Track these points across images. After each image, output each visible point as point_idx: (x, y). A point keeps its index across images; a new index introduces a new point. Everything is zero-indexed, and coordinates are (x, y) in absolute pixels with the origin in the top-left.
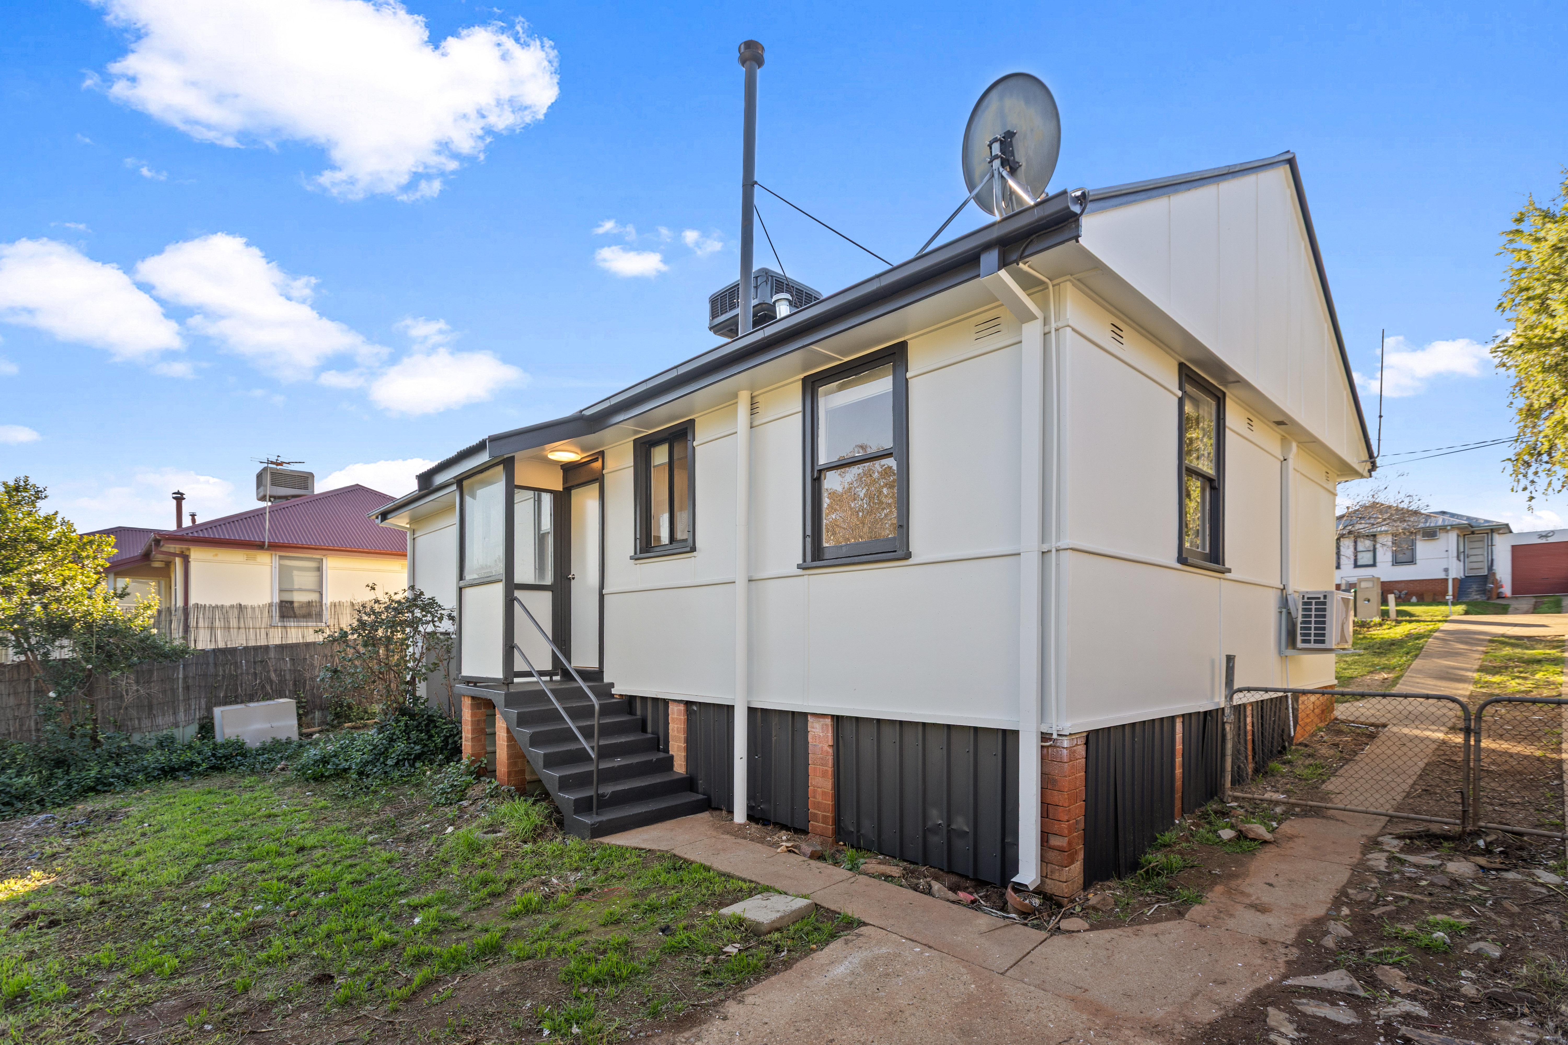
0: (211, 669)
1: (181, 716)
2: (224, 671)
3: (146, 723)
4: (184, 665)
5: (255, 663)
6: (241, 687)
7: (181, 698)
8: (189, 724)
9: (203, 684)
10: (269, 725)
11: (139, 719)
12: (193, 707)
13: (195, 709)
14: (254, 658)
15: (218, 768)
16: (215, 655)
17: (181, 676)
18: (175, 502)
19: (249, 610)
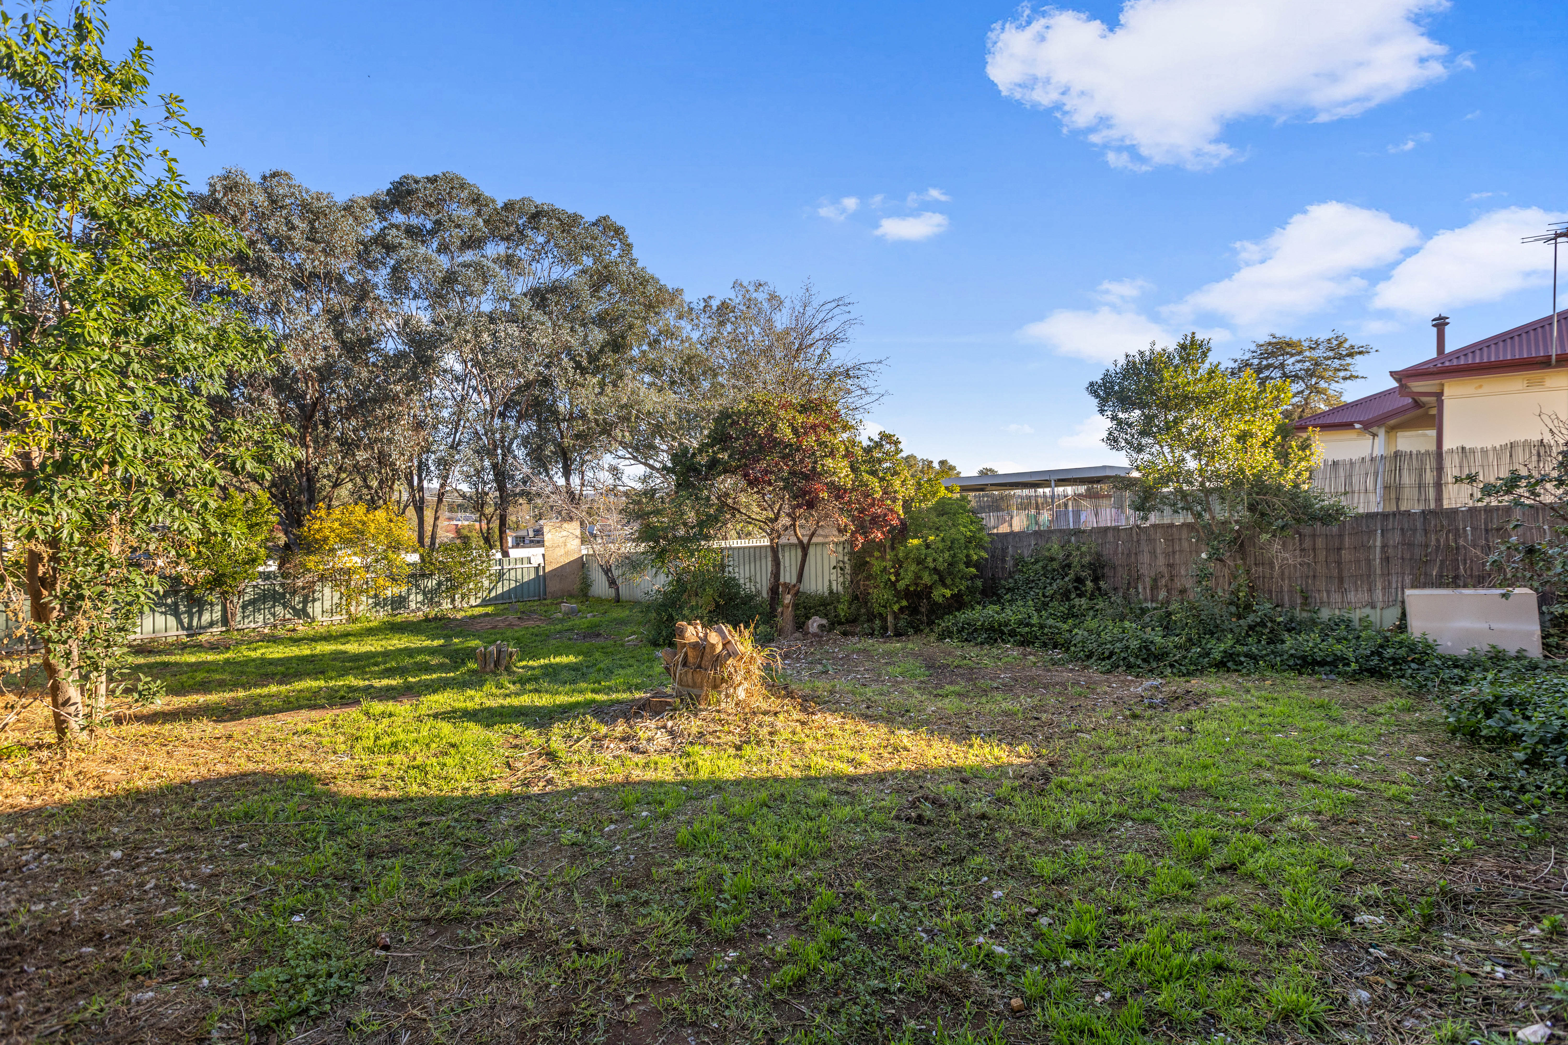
0: (1419, 538)
1: (1379, 595)
2: (1438, 540)
3: (1336, 597)
4: (1382, 531)
5: (1487, 531)
6: (1465, 564)
7: (1378, 571)
8: (1388, 607)
9: (1407, 556)
10: (1486, 626)
11: (1328, 592)
12: (1394, 586)
13: (1397, 588)
14: (1486, 524)
15: (1378, 674)
16: (1425, 518)
17: (1378, 543)
18: (1435, 329)
19: (1478, 455)
